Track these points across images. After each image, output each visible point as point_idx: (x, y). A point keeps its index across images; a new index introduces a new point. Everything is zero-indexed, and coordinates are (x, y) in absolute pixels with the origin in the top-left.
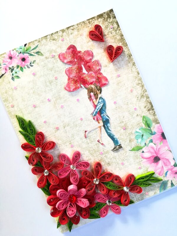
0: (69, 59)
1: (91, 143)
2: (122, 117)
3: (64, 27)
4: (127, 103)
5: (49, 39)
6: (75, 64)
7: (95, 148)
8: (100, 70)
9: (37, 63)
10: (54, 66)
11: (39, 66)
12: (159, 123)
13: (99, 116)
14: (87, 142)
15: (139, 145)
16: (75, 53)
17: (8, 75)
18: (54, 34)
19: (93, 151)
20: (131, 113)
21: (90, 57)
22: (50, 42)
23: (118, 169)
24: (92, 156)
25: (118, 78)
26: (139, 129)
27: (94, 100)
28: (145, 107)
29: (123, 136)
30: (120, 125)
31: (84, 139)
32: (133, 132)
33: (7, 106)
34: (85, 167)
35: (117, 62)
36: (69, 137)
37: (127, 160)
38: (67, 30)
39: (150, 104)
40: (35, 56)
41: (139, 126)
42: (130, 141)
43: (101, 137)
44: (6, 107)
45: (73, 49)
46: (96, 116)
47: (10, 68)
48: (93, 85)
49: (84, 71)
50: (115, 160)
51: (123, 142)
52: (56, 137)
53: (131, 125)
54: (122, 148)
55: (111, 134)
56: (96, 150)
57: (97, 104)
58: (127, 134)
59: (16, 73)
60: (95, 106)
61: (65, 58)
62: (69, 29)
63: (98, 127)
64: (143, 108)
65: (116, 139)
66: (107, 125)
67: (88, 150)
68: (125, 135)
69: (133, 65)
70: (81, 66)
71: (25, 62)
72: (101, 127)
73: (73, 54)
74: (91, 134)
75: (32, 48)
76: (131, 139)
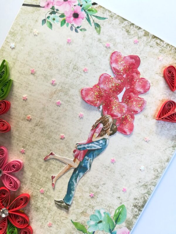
0: (120, 67)
1: (43, 170)
2: (103, 183)
3: (152, 32)
4: (124, 175)
5: (124, 26)
6: (119, 79)
7: (41, 179)
8: (136, 112)
9: (85, 35)
10: (97, 57)
11: (83, 39)
12: (131, 229)
13: (82, 154)
14: (41, 165)
15: (86, 226)
16: (132, 68)
17: (44, 13)
18: (134, 26)
19: (37, 180)
20: (115, 189)
21: (142, 90)
22: (120, 30)
23: (40, 224)
24: (30, 183)
25: (144, 142)
26: (104, 213)
27: (96, 135)
28: (135, 199)
29: (81, 201)
30: (92, 187)
31: (41, 160)
32: (95, 208)
33: (8, 40)
34: (11, 186)
35: (161, 125)
36: (30, 139)
37: (57, 226)
38: (151, 38)
39: (144, 201)
40: (91, 25)
41: (108, 209)
42: (83, 213)
43: (60, 177)
44: (5, 41)
45: (135, 62)
46: (79, 152)
47: (53, 8)
48: (113, 119)
49: (120, 96)
50: (47, 212)
51: (75, 206)
52: (18, 124)
53: (102, 200)
54: (67, 210)
55: (73, 185)
56: (40, 182)
57: (95, 141)
58: (88, 203)
59: (54, 19)
60: (90, 141)
61: (116, 61)
62: (155, 39)
63: (68, 164)
64: (132, 197)
65: (73, 196)
66: (79, 172)
67: (33, 174)
68: (84, 201)
69: (173, 147)
70: (123, 88)
71: (74, 19)
72: (72, 167)
73: (129, 68)
74: (53, 162)
75: (96, 14)
76: (86, 212)
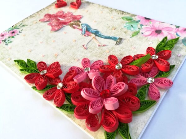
1: (94, 50)
2: (107, 25)
6: (53, 20)
8: (72, 14)
10: (38, 26)
11: (26, 30)
12: (136, 15)
13: (88, 33)
14: (89, 51)
15: (134, 31)
16: (50, 16)
17: (2, 44)
18: (32, 15)
19: (100, 54)
20: (111, 21)
21: (62, 13)
22: (30, 19)
25: (88, 12)
26: (126, 24)
27: (78, 27)
28: (118, 14)
29: (117, 33)
30: (108, 29)
32: (123, 28)
36: (70, 56)
37: (134, 44)
38: (40, 11)
39: (120, 11)
40: (22, 28)
41: (123, 23)
43: (99, 43)
44: (4, 63)
46: (86, 34)
47: (3, 41)
49: (61, 19)
50: (124, 49)
51: (121, 36)
53: (117, 25)
55: (106, 36)
56: (101, 52)
57: (81, 28)
58: (119, 31)
59: (9, 41)
60: (82, 30)
63: (92, 39)
65: (113, 37)
66: (98, 34)
67: (94, 56)
69: (93, 4)
70: (58, 18)
71: (14, 33)
72: (94, 37)
74: (89, 45)
75: (18, 26)
76: (125, 31)
